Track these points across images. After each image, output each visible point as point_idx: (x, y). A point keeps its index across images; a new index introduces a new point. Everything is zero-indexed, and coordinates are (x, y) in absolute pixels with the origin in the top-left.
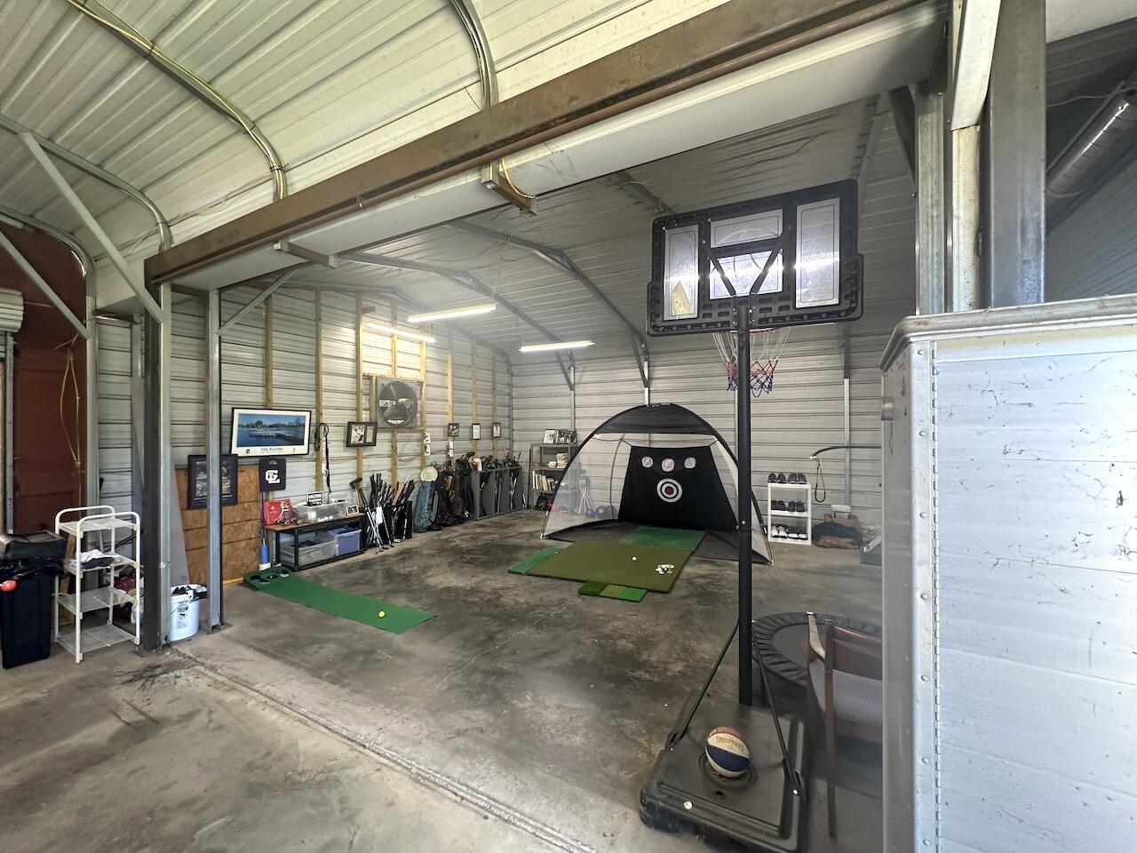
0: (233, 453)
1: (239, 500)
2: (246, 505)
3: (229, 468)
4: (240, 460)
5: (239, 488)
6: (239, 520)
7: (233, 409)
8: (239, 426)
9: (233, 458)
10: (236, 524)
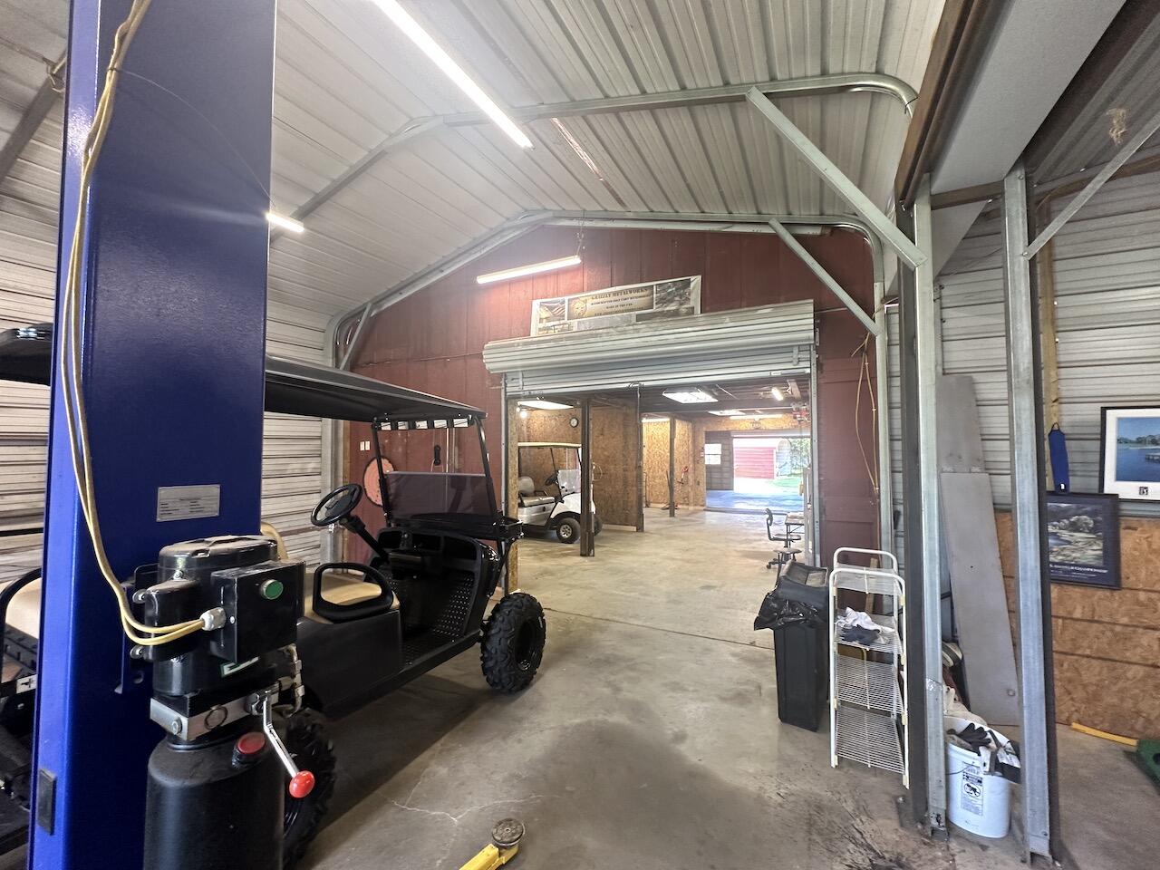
0: (1107, 490)
1: (1125, 583)
2: (1142, 596)
3: (1100, 518)
4: (1124, 507)
5: (1123, 559)
6: (1125, 620)
7: (1104, 410)
8: (1119, 441)
9: (1108, 501)
10: (1118, 629)
